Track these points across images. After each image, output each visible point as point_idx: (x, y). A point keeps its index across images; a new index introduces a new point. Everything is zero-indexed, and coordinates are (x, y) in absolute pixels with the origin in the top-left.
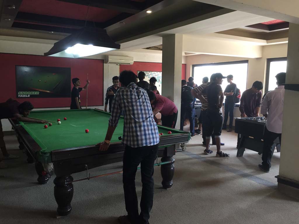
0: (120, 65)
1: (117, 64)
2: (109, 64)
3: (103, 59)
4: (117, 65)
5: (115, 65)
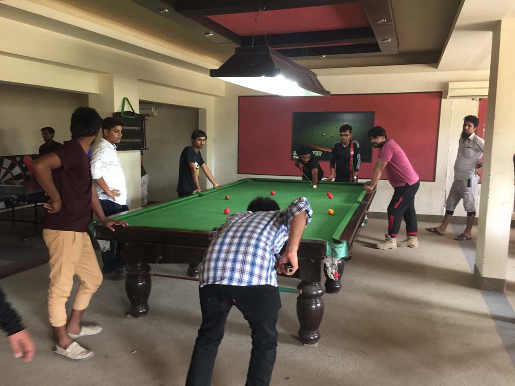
0: (480, 100)
2: (455, 101)
3: (441, 91)
4: (473, 99)
5: (469, 100)
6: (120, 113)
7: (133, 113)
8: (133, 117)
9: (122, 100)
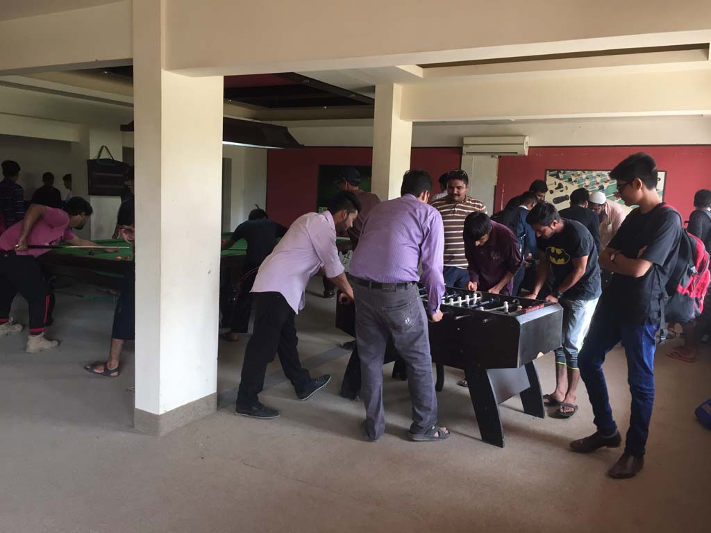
0: (500, 157)
1: (492, 154)
2: (475, 157)
3: (460, 146)
4: (493, 156)
5: (488, 157)
6: (96, 160)
7: (113, 161)
8: (114, 165)
9: (100, 147)
